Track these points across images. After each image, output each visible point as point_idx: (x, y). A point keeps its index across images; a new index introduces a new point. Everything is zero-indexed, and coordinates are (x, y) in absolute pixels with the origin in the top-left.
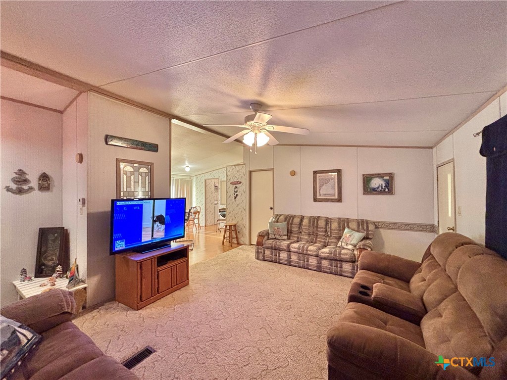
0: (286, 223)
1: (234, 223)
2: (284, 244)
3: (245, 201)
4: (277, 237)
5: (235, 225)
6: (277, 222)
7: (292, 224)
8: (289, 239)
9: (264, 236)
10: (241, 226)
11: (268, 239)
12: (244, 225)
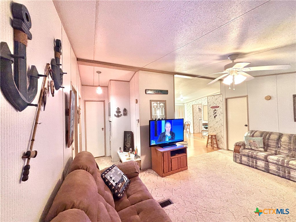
0: (262, 138)
1: (214, 134)
2: (262, 155)
3: (222, 119)
4: (253, 148)
5: (215, 136)
6: (253, 136)
7: (268, 139)
8: (266, 151)
9: (240, 146)
10: (220, 137)
11: (245, 149)
12: (223, 136)
